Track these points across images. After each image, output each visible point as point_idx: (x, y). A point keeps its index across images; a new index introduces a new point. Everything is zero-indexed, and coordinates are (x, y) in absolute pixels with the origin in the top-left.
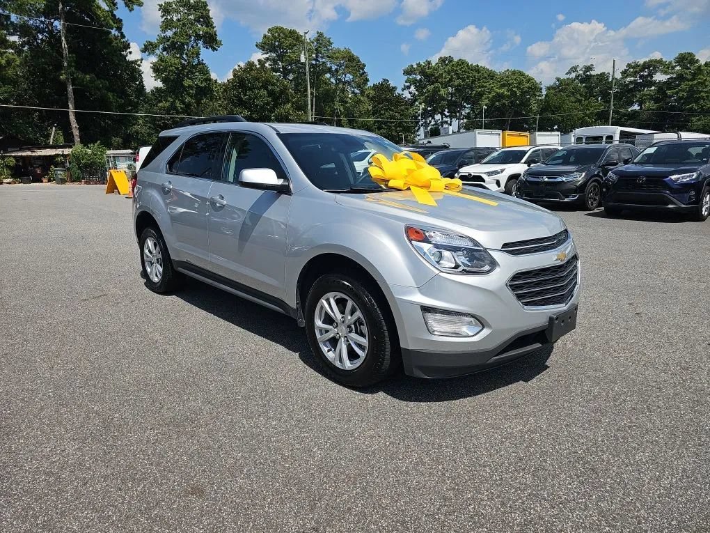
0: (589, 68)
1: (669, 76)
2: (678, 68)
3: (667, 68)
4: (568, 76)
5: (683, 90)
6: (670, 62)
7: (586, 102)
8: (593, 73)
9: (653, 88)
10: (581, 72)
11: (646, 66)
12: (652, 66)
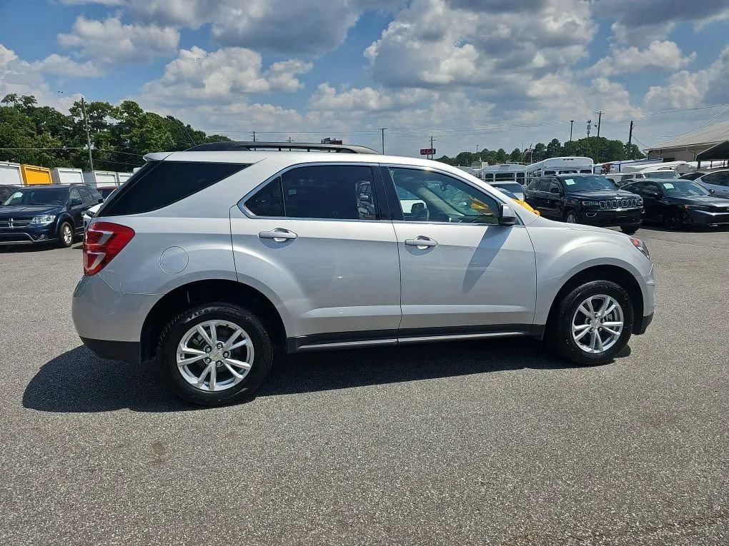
0: (29, 100)
1: (119, 121)
2: (126, 114)
3: (115, 113)
4: (4, 105)
5: (135, 136)
6: (118, 109)
7: (39, 137)
8: (36, 106)
9: (105, 130)
10: (20, 103)
11: (94, 107)
12: (101, 108)
